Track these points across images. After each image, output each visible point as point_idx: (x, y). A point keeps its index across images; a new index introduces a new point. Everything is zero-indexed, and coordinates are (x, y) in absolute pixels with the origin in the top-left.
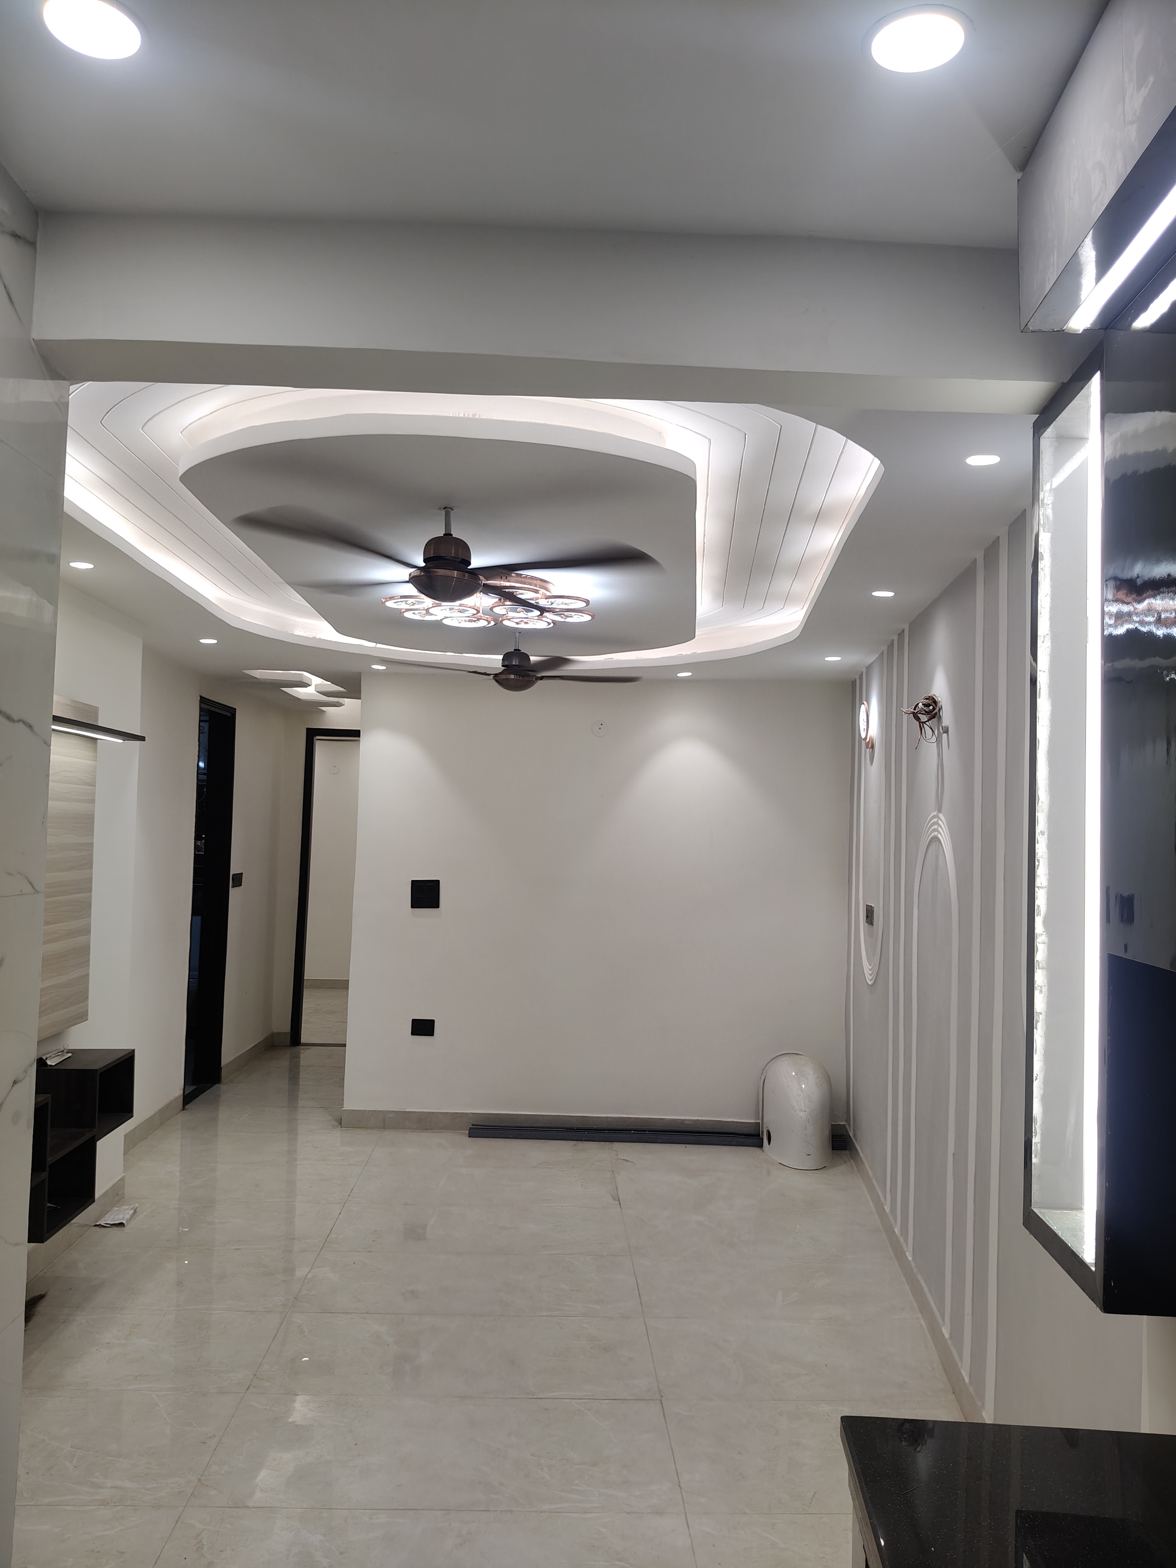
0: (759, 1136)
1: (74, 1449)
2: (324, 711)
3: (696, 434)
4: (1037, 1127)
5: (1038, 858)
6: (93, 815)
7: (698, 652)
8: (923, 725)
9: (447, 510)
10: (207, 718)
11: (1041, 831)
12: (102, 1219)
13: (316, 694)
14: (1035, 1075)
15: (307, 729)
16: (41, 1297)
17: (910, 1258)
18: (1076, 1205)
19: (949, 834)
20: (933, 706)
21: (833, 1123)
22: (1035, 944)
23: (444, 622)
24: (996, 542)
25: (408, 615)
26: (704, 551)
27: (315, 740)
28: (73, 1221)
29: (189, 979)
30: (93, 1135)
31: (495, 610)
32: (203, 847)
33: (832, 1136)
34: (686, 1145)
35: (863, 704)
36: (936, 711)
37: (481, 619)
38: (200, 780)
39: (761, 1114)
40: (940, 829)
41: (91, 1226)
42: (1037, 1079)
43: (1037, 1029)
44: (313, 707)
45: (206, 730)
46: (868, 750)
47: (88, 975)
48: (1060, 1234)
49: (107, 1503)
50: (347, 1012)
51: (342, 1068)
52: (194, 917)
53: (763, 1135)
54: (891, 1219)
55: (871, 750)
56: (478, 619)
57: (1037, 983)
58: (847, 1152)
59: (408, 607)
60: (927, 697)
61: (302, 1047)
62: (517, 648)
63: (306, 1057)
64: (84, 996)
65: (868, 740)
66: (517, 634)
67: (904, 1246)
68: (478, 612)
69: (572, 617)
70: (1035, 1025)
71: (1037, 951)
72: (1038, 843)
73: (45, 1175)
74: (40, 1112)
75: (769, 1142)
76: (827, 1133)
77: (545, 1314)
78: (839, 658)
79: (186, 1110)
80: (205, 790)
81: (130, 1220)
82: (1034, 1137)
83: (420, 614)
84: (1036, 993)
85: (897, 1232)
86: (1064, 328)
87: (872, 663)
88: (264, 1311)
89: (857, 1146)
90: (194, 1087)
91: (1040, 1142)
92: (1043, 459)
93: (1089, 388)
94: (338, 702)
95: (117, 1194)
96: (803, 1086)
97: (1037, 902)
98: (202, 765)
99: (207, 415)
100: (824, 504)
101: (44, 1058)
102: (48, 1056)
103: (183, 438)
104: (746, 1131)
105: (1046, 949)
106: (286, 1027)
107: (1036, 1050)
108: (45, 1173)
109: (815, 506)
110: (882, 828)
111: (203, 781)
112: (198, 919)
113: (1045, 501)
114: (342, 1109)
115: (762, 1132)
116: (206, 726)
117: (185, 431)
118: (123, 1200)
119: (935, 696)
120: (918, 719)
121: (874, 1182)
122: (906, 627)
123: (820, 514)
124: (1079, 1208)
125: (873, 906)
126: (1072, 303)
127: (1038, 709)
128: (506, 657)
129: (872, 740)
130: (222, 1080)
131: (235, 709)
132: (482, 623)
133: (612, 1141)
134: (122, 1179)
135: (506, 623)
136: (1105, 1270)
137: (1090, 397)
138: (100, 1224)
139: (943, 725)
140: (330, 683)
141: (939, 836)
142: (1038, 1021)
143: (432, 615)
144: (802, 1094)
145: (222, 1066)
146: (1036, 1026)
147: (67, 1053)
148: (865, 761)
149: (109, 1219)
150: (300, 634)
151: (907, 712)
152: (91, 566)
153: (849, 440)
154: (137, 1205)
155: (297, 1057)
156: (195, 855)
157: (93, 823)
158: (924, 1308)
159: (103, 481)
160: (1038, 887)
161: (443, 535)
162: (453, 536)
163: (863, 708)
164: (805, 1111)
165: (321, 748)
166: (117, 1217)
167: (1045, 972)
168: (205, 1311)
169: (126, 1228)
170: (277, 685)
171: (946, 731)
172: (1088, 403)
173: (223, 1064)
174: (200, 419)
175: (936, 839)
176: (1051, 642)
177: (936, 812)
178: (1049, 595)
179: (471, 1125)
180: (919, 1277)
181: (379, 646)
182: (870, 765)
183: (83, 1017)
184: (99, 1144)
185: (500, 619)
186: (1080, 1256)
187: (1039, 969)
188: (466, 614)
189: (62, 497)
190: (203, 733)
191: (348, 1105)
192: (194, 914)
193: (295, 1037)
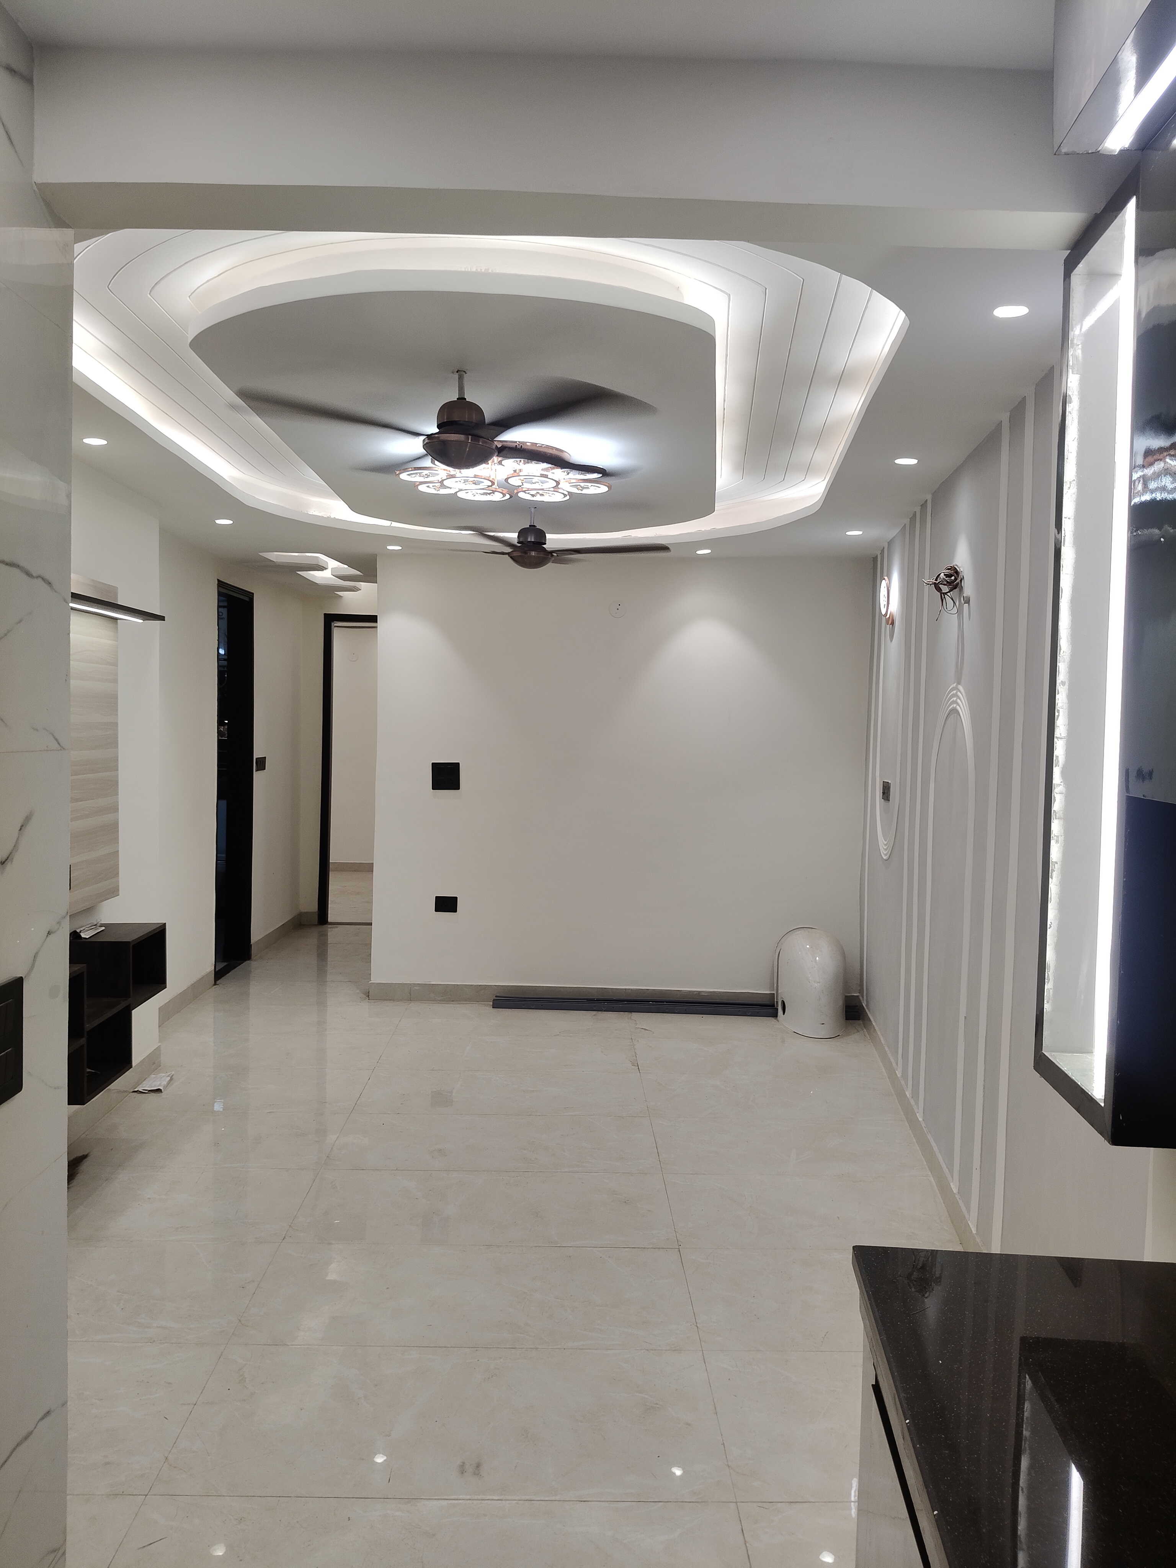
0: (774, 1006)
1: (120, 1294)
2: (341, 596)
3: (715, 289)
4: (1050, 973)
5: (1058, 709)
6: (117, 695)
7: (717, 528)
8: (944, 596)
9: (461, 373)
10: (225, 604)
11: (1062, 681)
12: (140, 1086)
13: (334, 579)
14: (1049, 923)
15: (325, 614)
16: (85, 1157)
17: (920, 1119)
18: (1086, 1048)
19: (967, 705)
20: (955, 577)
21: (846, 995)
22: (1053, 795)
23: (460, 495)
24: (1023, 402)
25: (423, 488)
26: (724, 418)
27: (332, 627)
28: (111, 1087)
29: (217, 860)
30: (128, 1004)
31: (510, 481)
32: (226, 732)
33: (846, 1006)
34: (702, 1015)
35: (884, 579)
36: (957, 581)
37: (496, 491)
38: (220, 666)
39: (775, 985)
40: (958, 701)
41: (130, 1093)
42: (1051, 927)
43: (1052, 879)
44: (329, 592)
45: (225, 615)
46: (888, 626)
47: (118, 851)
48: (1070, 1075)
49: (154, 1341)
50: (372, 893)
51: (368, 945)
52: (219, 801)
53: (777, 1006)
54: (903, 1082)
55: (891, 626)
56: (493, 492)
57: (1053, 834)
58: (860, 1022)
59: (422, 479)
60: (949, 567)
61: (330, 926)
62: (533, 524)
63: (333, 935)
64: (113, 872)
65: (888, 616)
66: (533, 510)
67: (915, 1107)
68: (493, 483)
69: (588, 488)
70: (1050, 874)
71: (1055, 801)
72: (1058, 694)
73: (83, 1041)
74: (75, 983)
75: (784, 1014)
76: (840, 1003)
77: (566, 1170)
78: (861, 533)
79: (218, 985)
80: (226, 676)
81: (167, 1086)
82: (1046, 983)
83: (434, 488)
84: (1053, 842)
85: (908, 1095)
86: (1099, 149)
87: (894, 537)
88: (298, 1169)
89: (869, 1015)
90: (226, 964)
91: (1052, 988)
92: (1074, 297)
93: (1124, 215)
94: (354, 587)
95: (154, 1062)
96: (817, 959)
97: (1056, 753)
98: (222, 652)
99: (215, 277)
100: (847, 365)
101: (78, 931)
102: (82, 929)
103: (192, 303)
104: (761, 1002)
105: (1064, 800)
106: (313, 907)
107: (1051, 899)
108: (84, 1039)
109: (839, 366)
110: (901, 702)
111: (223, 667)
112: (224, 803)
113: (1075, 342)
114: (370, 982)
115: (777, 1002)
116: (224, 611)
117: (193, 295)
118: (160, 1068)
119: (957, 566)
120: (939, 590)
121: (886, 1048)
122: (929, 497)
123: (844, 374)
124: (1090, 1052)
125: (889, 782)
126: (1108, 121)
127: (1062, 557)
128: (522, 533)
129: (892, 615)
130: (252, 957)
131: (253, 594)
132: (497, 497)
133: (631, 1012)
134: (158, 1049)
135: (521, 495)
136: (1114, 1104)
137: (1125, 226)
138: (138, 1091)
139: (965, 595)
140: (346, 566)
141: (958, 708)
142: (1053, 870)
143: (448, 487)
144: (816, 966)
145: (251, 943)
146: (1052, 875)
147: (100, 926)
148: (885, 638)
149: (147, 1086)
150: (315, 513)
151: (928, 583)
152: (105, 442)
153: (874, 291)
154: (173, 1072)
155: (323, 937)
156: (219, 741)
157: (116, 703)
158: (933, 1166)
159: (113, 351)
160: (1057, 738)
161: (456, 400)
162: (467, 400)
163: (884, 583)
164: (819, 982)
165: (340, 635)
166: (154, 1084)
167: (1062, 822)
168: (241, 1169)
169: (163, 1094)
170: (293, 569)
171: (967, 601)
172: (1122, 233)
173: (252, 942)
174: (208, 281)
175: (954, 711)
176: (1077, 489)
177: (955, 685)
178: (1076, 439)
179: (494, 996)
180: (929, 1136)
181: (395, 524)
182: (890, 642)
183: (114, 892)
184: (135, 1013)
185: (515, 491)
186: (1090, 1093)
187: (1056, 819)
188: (481, 486)
189: (71, 367)
190: (222, 618)
191: (375, 979)
192: (220, 796)
193: (322, 916)
